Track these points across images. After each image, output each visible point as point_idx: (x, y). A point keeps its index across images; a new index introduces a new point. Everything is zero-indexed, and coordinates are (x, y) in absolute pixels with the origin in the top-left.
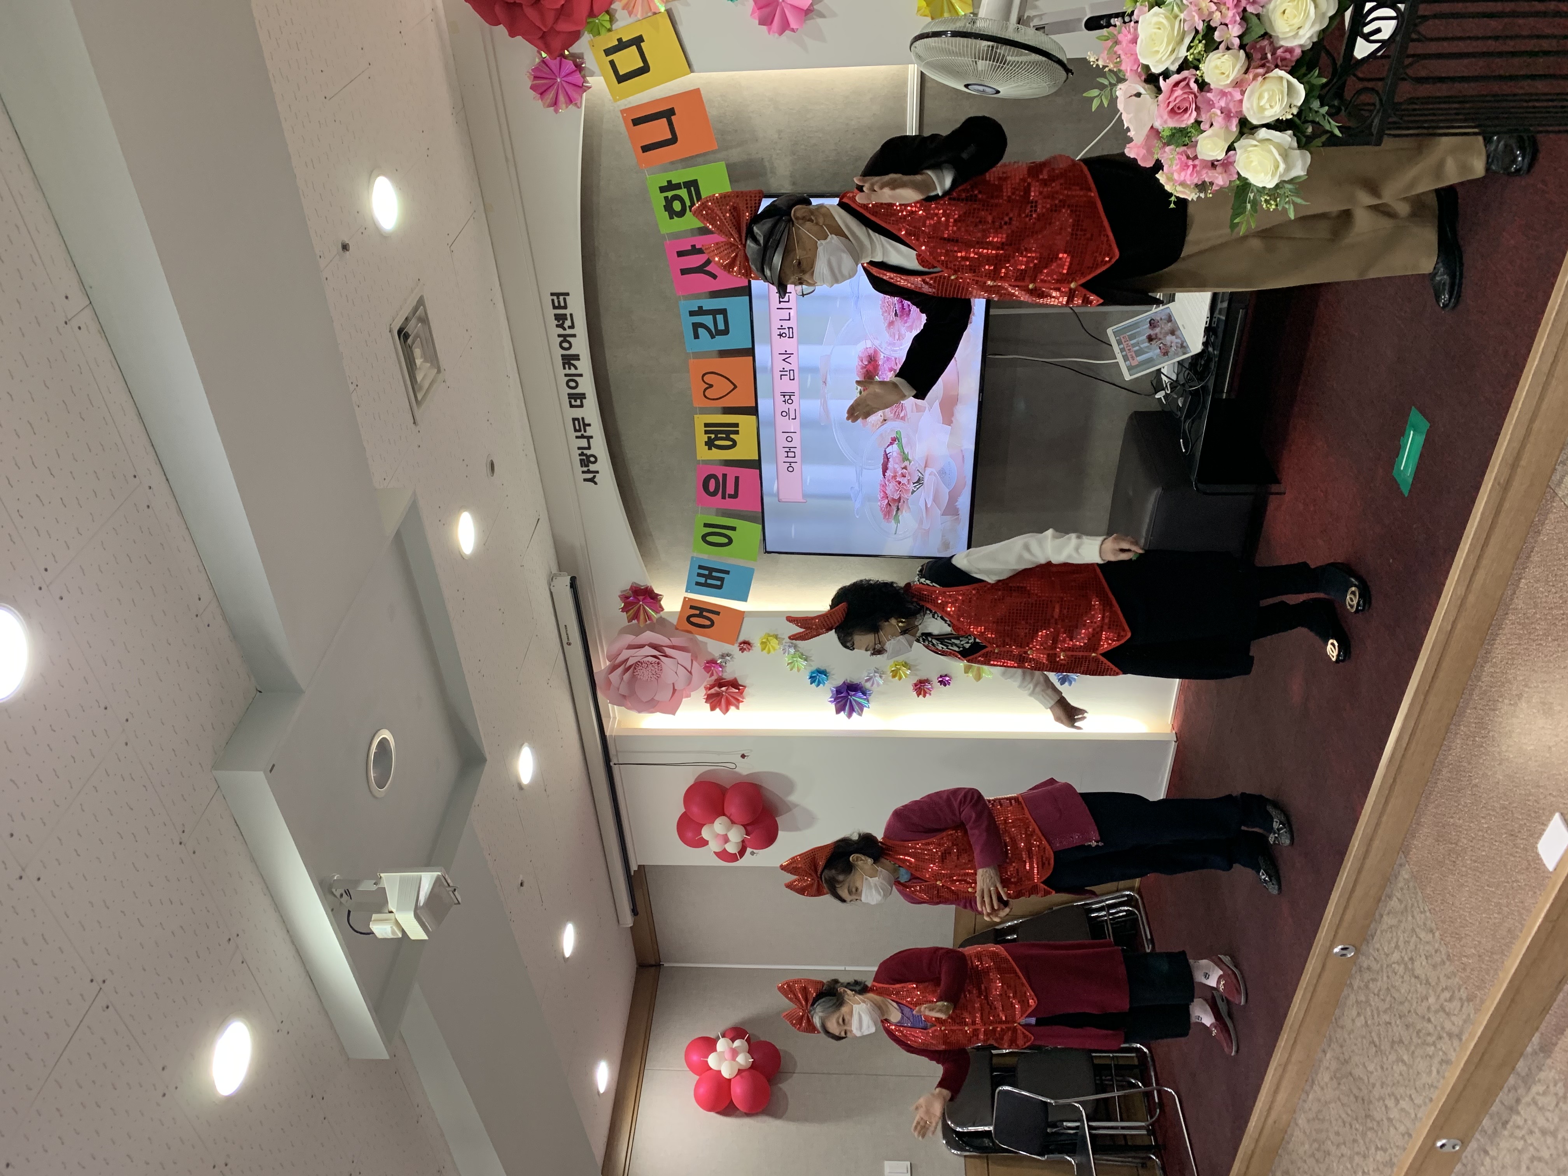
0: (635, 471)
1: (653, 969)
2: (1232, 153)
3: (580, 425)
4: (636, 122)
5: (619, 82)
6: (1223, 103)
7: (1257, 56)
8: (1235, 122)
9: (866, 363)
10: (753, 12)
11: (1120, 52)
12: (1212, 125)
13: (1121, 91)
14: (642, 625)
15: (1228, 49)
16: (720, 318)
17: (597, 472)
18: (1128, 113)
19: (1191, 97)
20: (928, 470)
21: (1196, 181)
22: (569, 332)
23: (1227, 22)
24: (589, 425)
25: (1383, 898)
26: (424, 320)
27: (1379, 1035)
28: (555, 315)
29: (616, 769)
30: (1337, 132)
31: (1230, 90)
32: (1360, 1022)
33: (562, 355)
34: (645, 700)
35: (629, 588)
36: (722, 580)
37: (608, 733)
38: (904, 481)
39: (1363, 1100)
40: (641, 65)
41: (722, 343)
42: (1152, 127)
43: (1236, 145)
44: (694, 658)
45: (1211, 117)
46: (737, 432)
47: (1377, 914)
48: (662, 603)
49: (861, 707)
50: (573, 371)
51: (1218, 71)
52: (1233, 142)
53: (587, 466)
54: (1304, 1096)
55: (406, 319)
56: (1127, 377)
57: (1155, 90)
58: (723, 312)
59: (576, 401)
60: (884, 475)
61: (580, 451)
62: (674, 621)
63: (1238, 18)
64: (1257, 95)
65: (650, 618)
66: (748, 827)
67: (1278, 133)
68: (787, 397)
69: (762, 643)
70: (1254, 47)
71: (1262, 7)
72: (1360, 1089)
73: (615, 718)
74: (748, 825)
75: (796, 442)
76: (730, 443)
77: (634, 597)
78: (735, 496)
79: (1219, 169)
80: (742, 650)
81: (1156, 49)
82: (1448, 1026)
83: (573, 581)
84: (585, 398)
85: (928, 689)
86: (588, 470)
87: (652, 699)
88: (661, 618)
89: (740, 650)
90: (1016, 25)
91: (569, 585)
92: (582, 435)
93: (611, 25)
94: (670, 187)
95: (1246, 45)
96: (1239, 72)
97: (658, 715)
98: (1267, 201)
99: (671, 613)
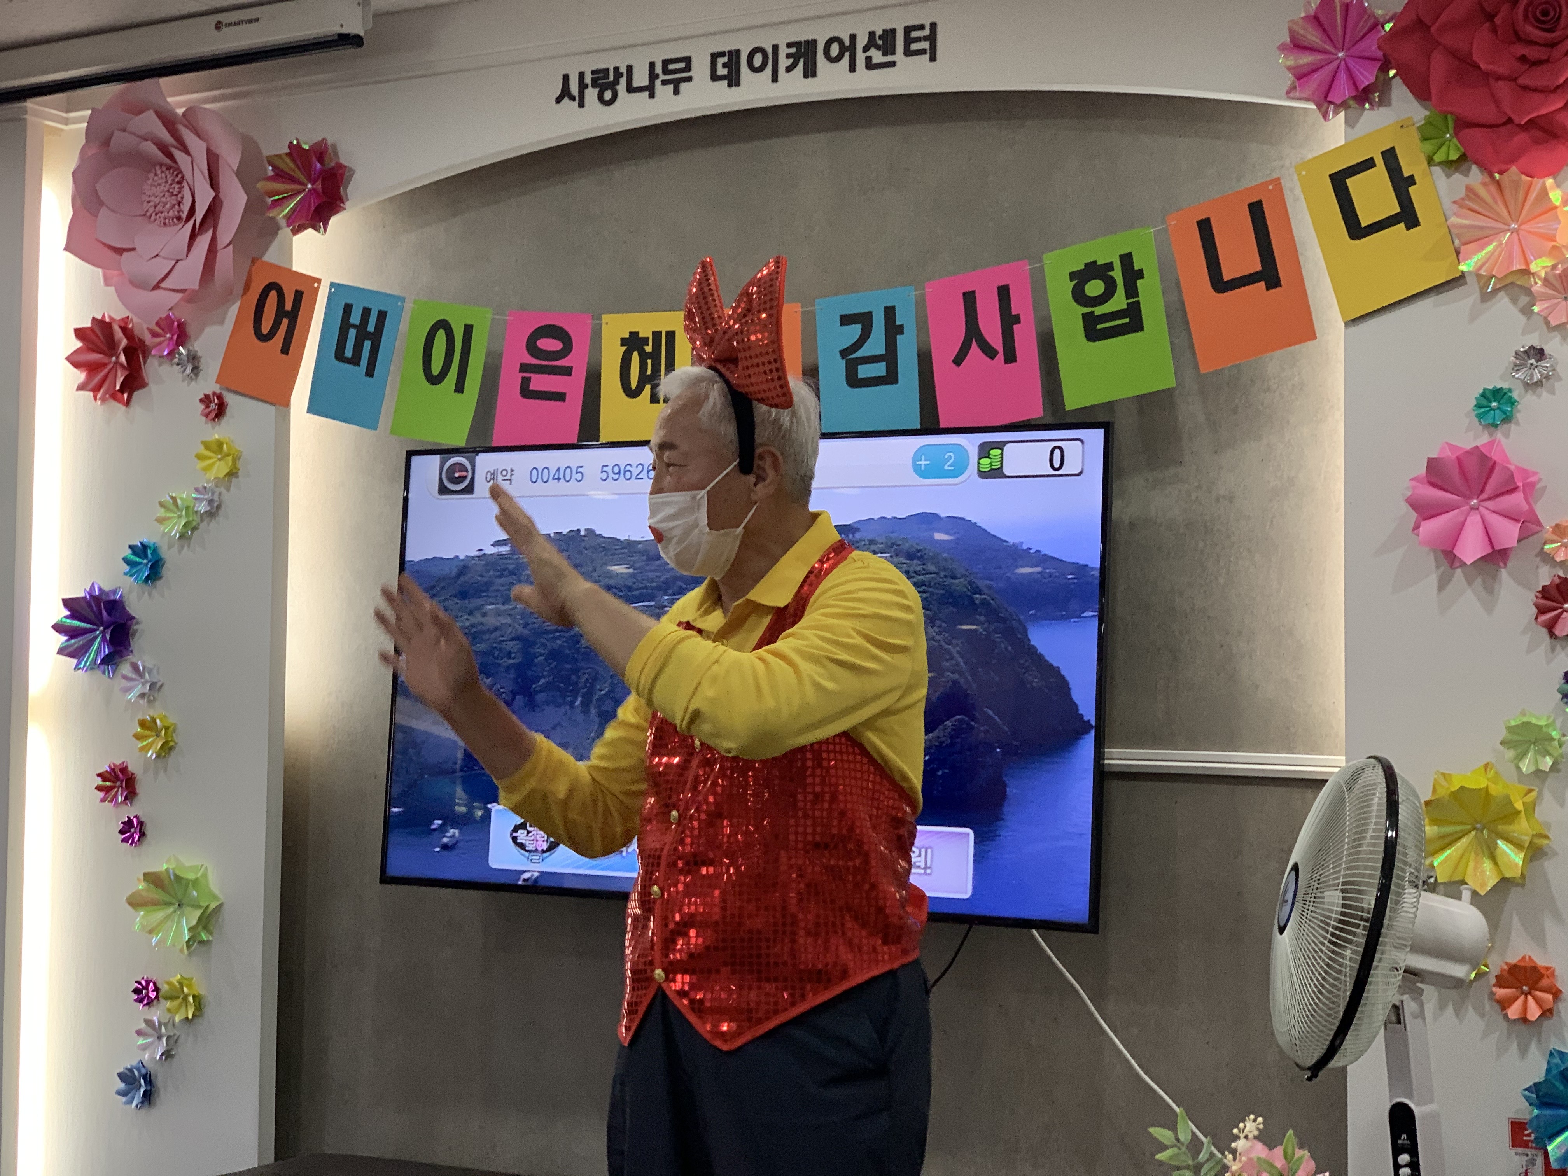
0: (586, 188)
3: (676, 73)
4: (1257, 210)
5: (1334, 177)
10: (1452, 447)
14: (262, 185)
16: (879, 369)
17: (581, 105)
22: (861, 57)
24: (676, 92)
28: (893, 31)
33: (815, 42)
34: (98, 186)
35: (343, 161)
36: (355, 360)
40: (1364, 222)
41: (833, 375)
44: (190, 297)
48: (310, 231)
49: (78, 654)
50: (784, 63)
58: (891, 378)
59: (724, 65)
61: (623, 70)
62: (271, 256)
65: (277, 204)
69: (220, 444)
73: (63, 122)
76: (634, 384)
77: (321, 172)
78: (526, 392)
80: (206, 400)
83: (354, 41)
84: (730, 85)
85: (115, 796)
86: (587, 86)
87: (101, 204)
88: (279, 228)
89: (206, 396)
90: (1402, 965)
91: (345, 30)
92: (657, 76)
93: (1440, 164)
94: (1132, 275)
97: (68, 213)
99: (287, 252)
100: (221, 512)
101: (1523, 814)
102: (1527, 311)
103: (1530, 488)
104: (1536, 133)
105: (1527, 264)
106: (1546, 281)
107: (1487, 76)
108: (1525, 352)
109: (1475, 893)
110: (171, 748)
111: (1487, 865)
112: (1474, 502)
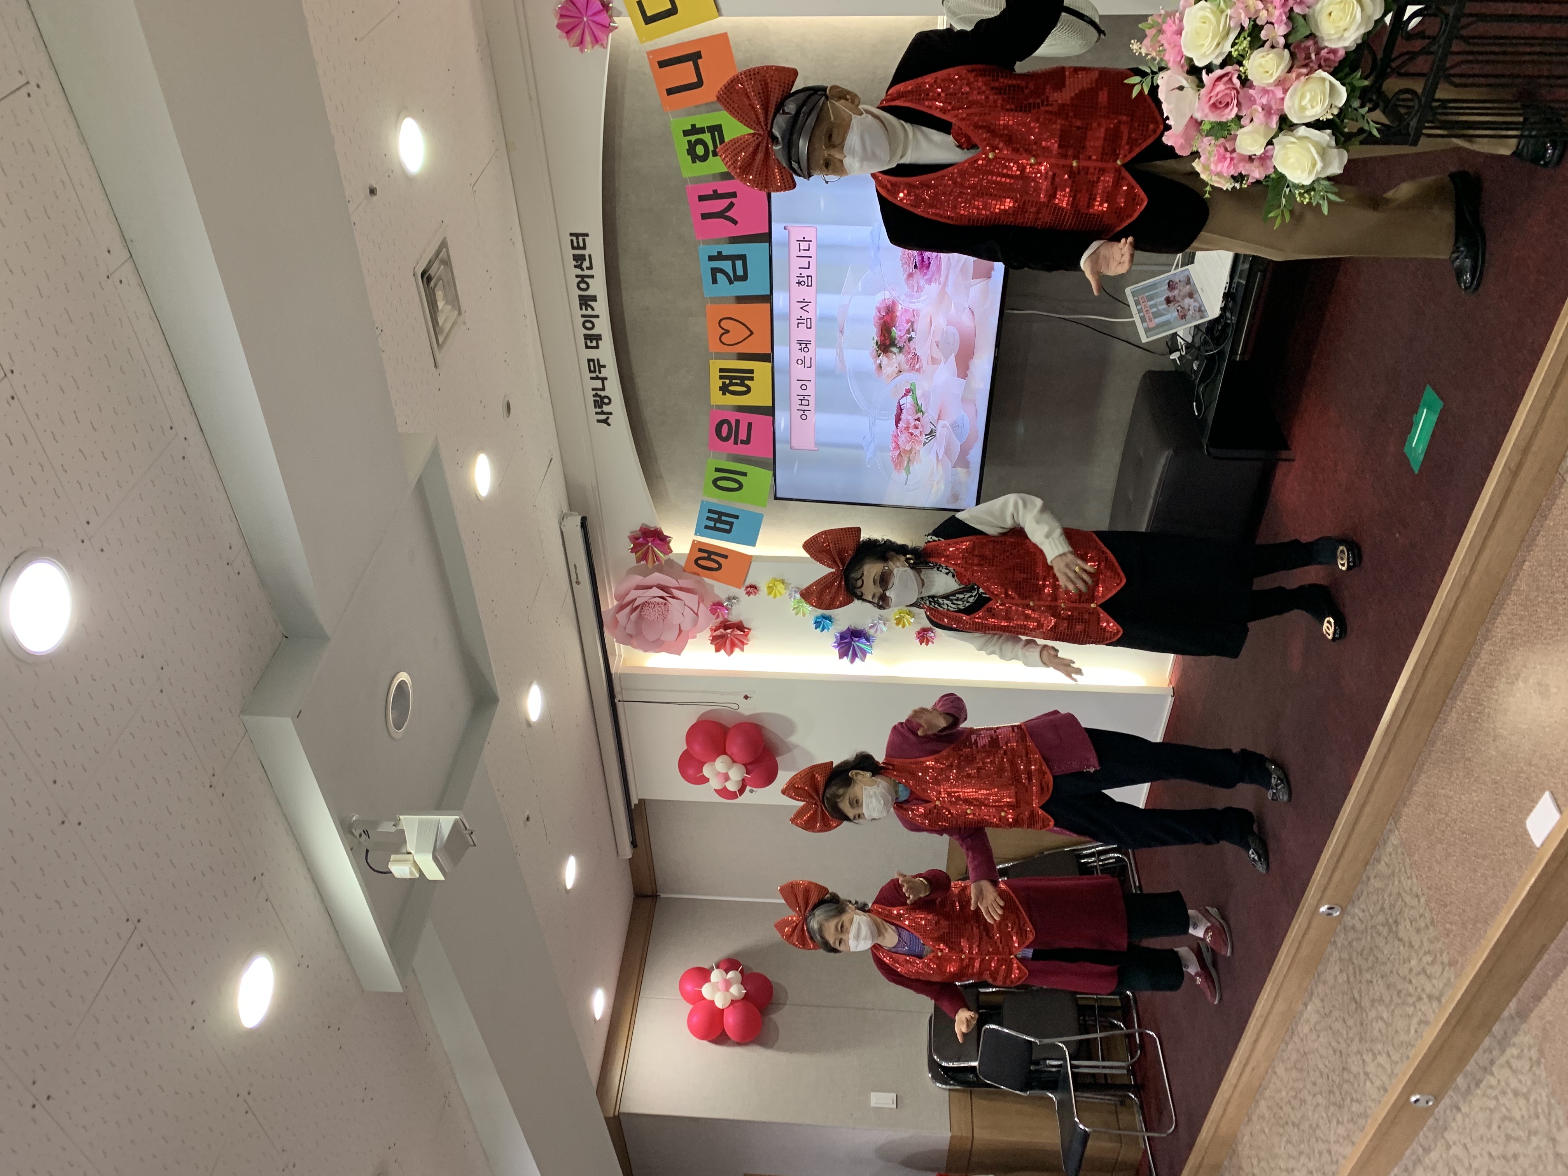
0: (648, 413)
1: (650, 899)
2: (1270, 147)
3: (595, 366)
4: (663, 64)
5: (646, 23)
6: (1264, 101)
7: (1301, 56)
8: (1275, 120)
9: (884, 314)
11: (1163, 42)
12: (1252, 120)
13: (1161, 80)
14: (650, 566)
15: (1273, 47)
16: (739, 264)
17: (611, 414)
18: (1169, 104)
19: (1233, 92)
20: (941, 423)
21: (1232, 173)
22: (587, 272)
23: (1273, 21)
24: (604, 366)
25: (1371, 862)
26: (447, 263)
27: (1360, 992)
28: (574, 256)
29: (620, 706)
30: (1375, 133)
31: (1272, 88)
32: (1342, 978)
33: (579, 296)
34: (651, 640)
35: (638, 528)
36: (731, 524)
37: (613, 671)
38: (916, 432)
39: (1341, 1052)
40: (669, 6)
41: (741, 289)
42: (1192, 117)
43: (1274, 140)
44: (701, 600)
46: (752, 379)
47: (1364, 877)
48: (672, 545)
49: (864, 653)
50: (589, 312)
51: (1261, 70)
52: (1273, 138)
53: (601, 407)
54: (1283, 1046)
55: (430, 261)
56: (1144, 339)
57: (1196, 80)
58: (743, 258)
59: (591, 342)
60: (897, 426)
61: (594, 392)
62: (682, 563)
63: (1284, 18)
64: (1299, 94)
65: (658, 560)
66: (749, 767)
67: (1317, 132)
68: (804, 345)
69: (769, 587)
70: (1298, 46)
71: (1309, 7)
72: (1339, 1043)
73: (620, 656)
74: (750, 764)
75: (810, 391)
76: (745, 389)
77: (643, 538)
78: (747, 442)
79: (1256, 163)
80: (748, 593)
81: (1202, 42)
82: (1428, 988)
83: (584, 521)
84: (600, 339)
86: (602, 411)
87: (658, 639)
88: (669, 559)
91: (579, 524)
92: (597, 376)
94: (694, 130)
95: (1291, 44)
96: (1283, 70)
97: (663, 655)
98: (1301, 195)
99: (680, 555)
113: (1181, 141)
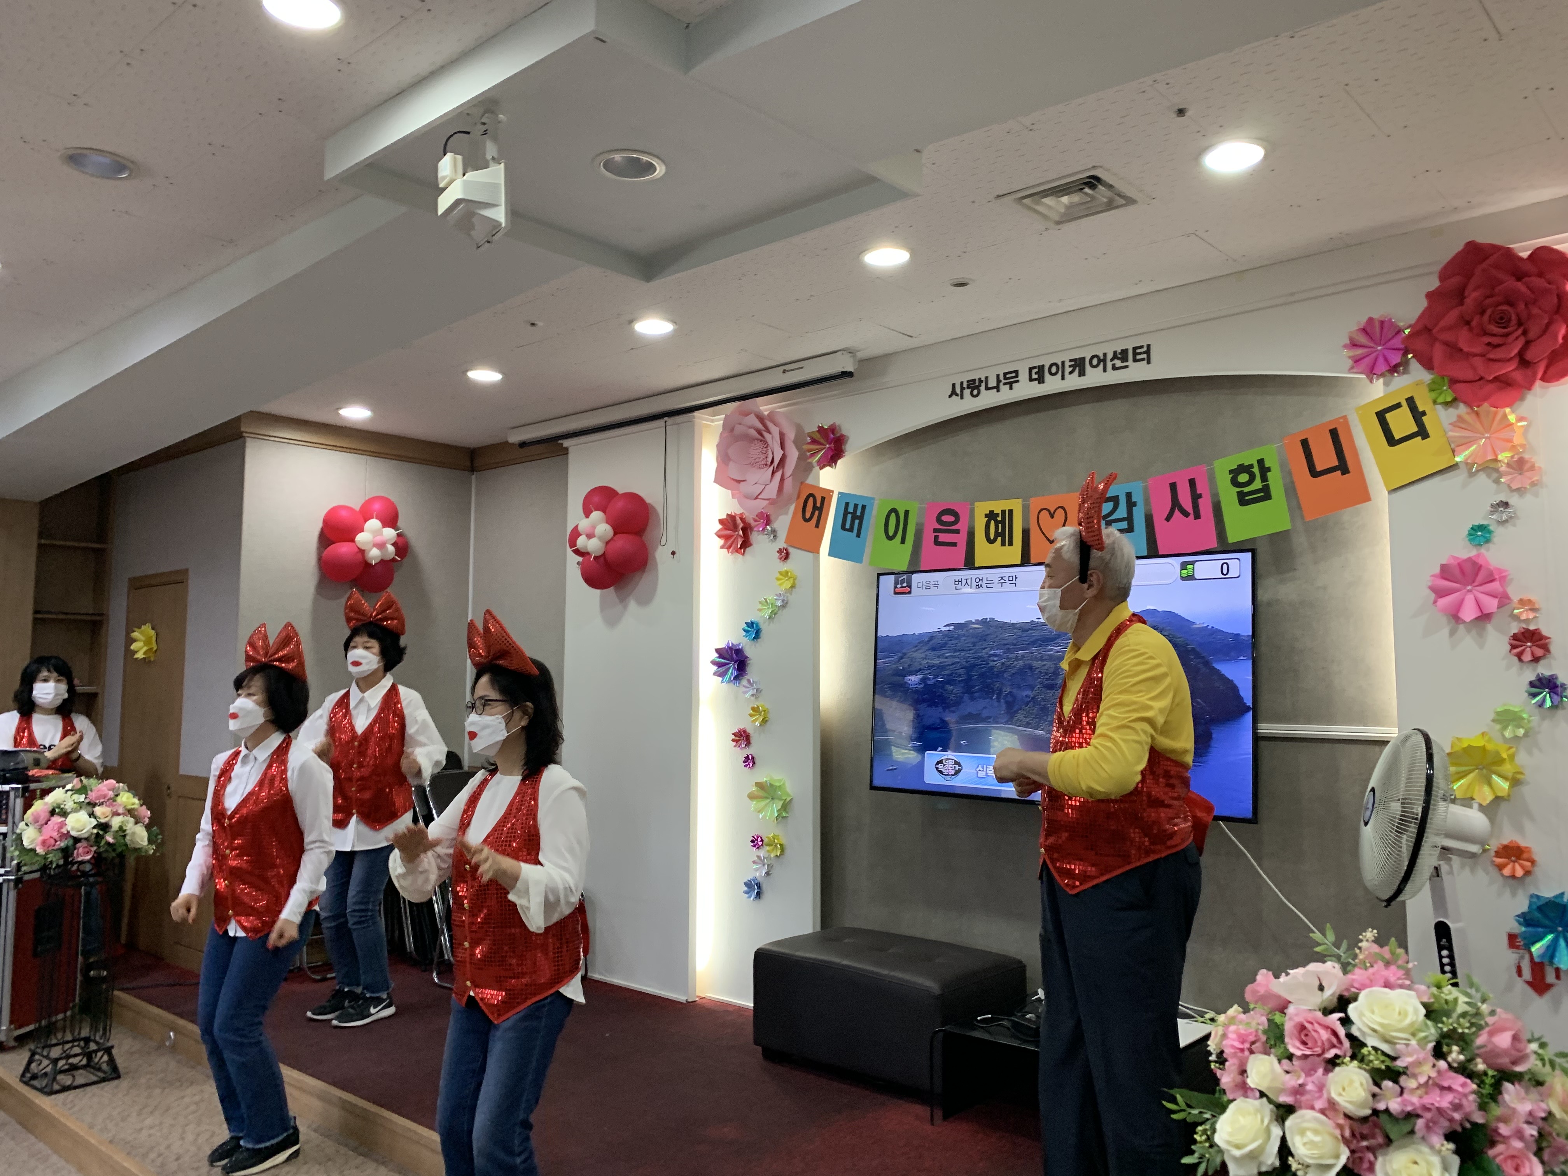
0: (964, 439)
1: (468, 464)
2: (1258, 1094)
3: (1010, 379)
4: (1334, 433)
5: (1378, 414)
6: (1310, 1087)
7: (1365, 1129)
8: (1289, 1100)
10: (1455, 558)
11: (1376, 966)
12: (1287, 1072)
13: (1331, 967)
14: (806, 447)
15: (1374, 1096)
16: (1124, 524)
17: (962, 398)
18: (1303, 975)
19: (1318, 1050)
21: (1226, 1051)
22: (1109, 365)
23: (1405, 1096)
24: (1011, 388)
26: (1110, 206)
28: (1127, 350)
29: (660, 423)
31: (1325, 1095)
33: (1084, 359)
34: (730, 452)
35: (844, 433)
36: (851, 530)
37: (697, 414)
40: (1397, 437)
42: (1290, 1002)
43: (1265, 1099)
44: (772, 502)
45: (1295, 1071)
46: (1003, 544)
48: (828, 468)
49: (722, 675)
50: (1068, 370)
51: (1346, 1083)
52: (1268, 1097)
55: (1111, 186)
57: (1332, 1007)
58: (1131, 529)
59: (1036, 373)
61: (983, 379)
62: (810, 481)
63: (1409, 1108)
64: (1319, 1127)
65: (813, 456)
66: (602, 558)
67: (1276, 1149)
69: (787, 572)
70: (1376, 1125)
71: (1423, 1138)
73: (713, 421)
74: (605, 558)
76: (992, 538)
77: (833, 439)
78: (937, 542)
79: (1239, 1078)
80: (780, 551)
81: (1376, 1010)
83: (849, 374)
84: (1039, 383)
85: (741, 744)
86: (964, 388)
87: (730, 459)
88: (813, 467)
89: (780, 549)
90: (1440, 845)
91: (844, 370)
92: (1001, 381)
93: (1440, 404)
94: (1264, 471)
95: (1378, 1116)
96: (1346, 1108)
97: (714, 465)
98: (1204, 1132)
99: (817, 478)
100: (788, 606)
101: (1507, 761)
102: (1497, 481)
103: (1503, 579)
104: (1498, 383)
105: (1496, 456)
106: (1508, 465)
107: (1468, 356)
108: (1497, 504)
109: (1480, 805)
110: (766, 721)
111: (1486, 789)
112: (1469, 587)
113: (1262, 991)
